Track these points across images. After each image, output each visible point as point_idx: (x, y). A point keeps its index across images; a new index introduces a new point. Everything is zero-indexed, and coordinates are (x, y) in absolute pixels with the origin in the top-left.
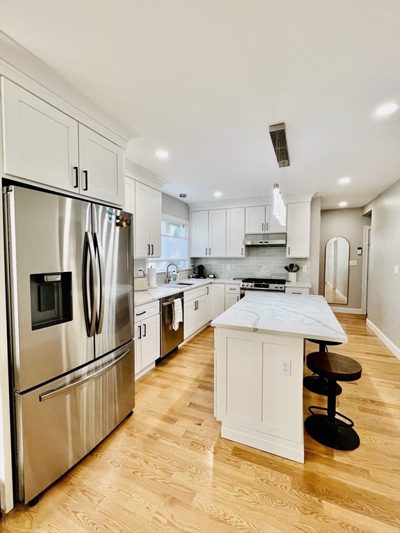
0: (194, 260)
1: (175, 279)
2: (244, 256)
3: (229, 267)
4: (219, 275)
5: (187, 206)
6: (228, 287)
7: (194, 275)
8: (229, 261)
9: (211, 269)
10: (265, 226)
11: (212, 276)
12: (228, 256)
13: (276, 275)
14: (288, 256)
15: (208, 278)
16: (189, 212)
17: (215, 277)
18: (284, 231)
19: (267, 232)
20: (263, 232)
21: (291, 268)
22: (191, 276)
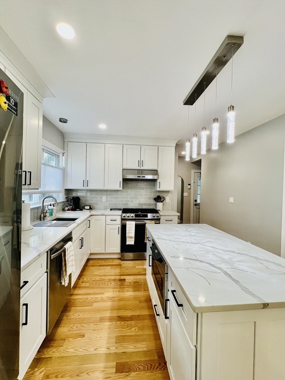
0: (68, 191)
1: (51, 214)
2: (121, 188)
3: (104, 198)
4: (95, 206)
5: (62, 135)
6: (109, 218)
7: (69, 207)
8: (104, 193)
9: (86, 201)
10: (141, 163)
11: (88, 208)
12: (106, 188)
13: (145, 204)
14: (158, 189)
15: (84, 210)
16: (64, 142)
17: (91, 208)
18: (155, 168)
19: (142, 168)
20: (139, 168)
21: (158, 199)
22: (67, 208)
